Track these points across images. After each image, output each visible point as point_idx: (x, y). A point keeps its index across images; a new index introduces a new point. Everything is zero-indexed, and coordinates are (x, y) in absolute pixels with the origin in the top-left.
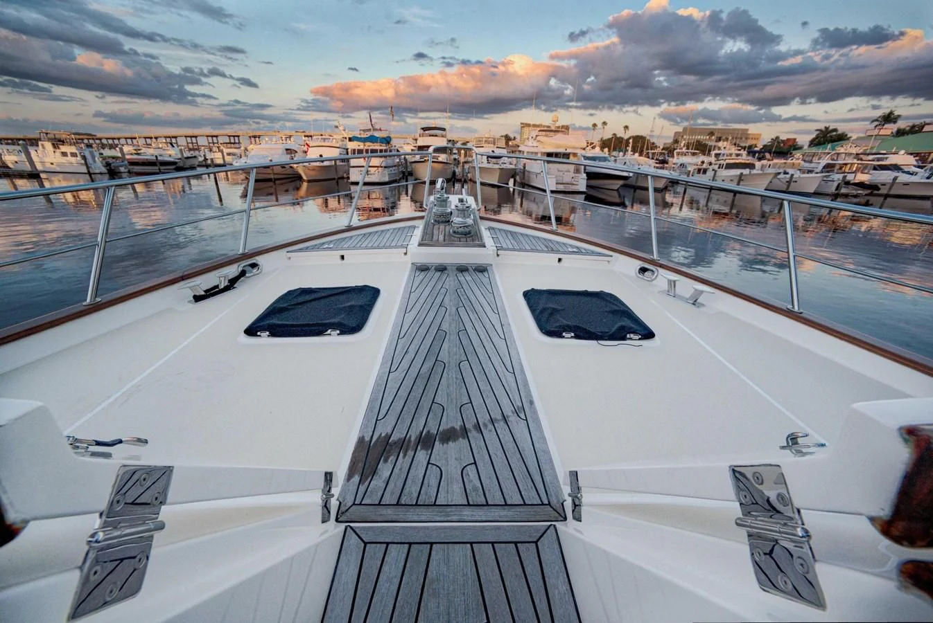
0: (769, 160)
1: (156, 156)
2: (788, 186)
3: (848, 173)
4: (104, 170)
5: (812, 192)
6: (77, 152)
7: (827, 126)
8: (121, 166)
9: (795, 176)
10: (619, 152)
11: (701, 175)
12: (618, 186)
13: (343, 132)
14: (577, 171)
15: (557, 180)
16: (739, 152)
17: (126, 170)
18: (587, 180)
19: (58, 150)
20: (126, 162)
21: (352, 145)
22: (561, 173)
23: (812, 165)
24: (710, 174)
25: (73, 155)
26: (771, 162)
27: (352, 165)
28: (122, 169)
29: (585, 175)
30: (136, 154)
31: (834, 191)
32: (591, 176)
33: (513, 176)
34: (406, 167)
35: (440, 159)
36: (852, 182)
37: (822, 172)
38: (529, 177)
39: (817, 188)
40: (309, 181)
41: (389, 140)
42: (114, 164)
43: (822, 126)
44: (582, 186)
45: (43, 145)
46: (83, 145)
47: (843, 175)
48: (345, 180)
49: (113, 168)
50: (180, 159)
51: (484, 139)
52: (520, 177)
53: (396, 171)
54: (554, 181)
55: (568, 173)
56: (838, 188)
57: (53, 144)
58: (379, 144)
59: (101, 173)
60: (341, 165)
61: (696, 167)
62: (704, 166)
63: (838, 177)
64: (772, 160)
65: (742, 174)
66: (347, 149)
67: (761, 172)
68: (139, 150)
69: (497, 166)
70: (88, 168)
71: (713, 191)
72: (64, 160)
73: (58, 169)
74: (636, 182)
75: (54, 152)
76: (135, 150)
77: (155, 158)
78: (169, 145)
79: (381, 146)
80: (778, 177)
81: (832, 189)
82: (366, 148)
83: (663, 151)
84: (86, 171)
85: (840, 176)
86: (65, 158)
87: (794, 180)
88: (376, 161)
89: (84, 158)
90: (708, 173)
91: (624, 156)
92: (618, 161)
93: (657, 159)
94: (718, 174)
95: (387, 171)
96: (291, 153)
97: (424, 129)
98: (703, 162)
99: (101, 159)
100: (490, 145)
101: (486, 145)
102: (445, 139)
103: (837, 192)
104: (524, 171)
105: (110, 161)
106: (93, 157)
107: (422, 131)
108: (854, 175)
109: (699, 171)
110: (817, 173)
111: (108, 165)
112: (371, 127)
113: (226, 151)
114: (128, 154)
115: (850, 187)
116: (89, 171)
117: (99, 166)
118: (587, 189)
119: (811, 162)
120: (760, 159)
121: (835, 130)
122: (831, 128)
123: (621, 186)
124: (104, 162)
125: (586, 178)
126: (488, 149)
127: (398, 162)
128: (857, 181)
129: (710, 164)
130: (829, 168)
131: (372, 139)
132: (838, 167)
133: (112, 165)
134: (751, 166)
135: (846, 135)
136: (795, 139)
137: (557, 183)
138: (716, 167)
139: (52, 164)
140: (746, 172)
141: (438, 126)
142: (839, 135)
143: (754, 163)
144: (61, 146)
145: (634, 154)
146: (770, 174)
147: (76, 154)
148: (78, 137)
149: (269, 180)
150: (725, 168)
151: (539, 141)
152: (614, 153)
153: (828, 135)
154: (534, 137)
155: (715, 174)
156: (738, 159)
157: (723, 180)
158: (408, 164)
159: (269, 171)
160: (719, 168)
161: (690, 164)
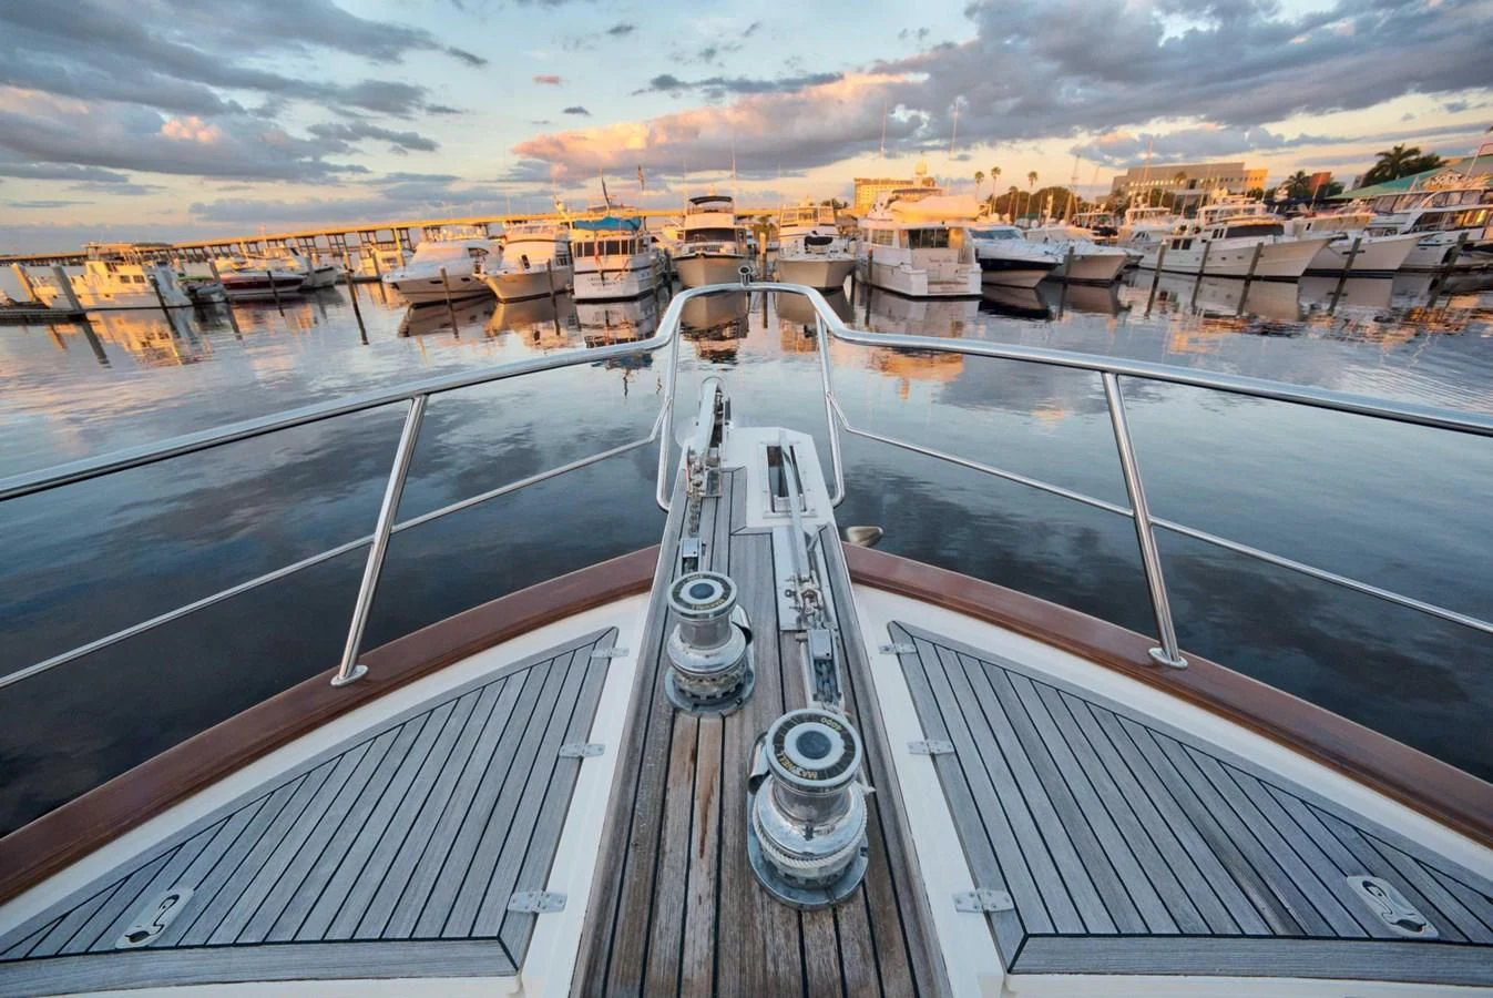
0: (1307, 216)
1: (269, 273)
2: (1350, 261)
3: (1470, 228)
4: (187, 301)
5: (1396, 268)
6: (143, 274)
7: (1400, 146)
8: (214, 293)
9: (1363, 242)
10: (1031, 218)
11: (1180, 250)
12: (1038, 281)
13: (563, 214)
14: (964, 259)
15: (929, 278)
16: (1252, 206)
17: (222, 299)
18: (982, 273)
19: (114, 274)
20: (221, 286)
21: (578, 236)
22: (937, 264)
23: (1393, 219)
24: (1197, 248)
25: (139, 279)
26: (1312, 220)
27: (577, 270)
28: (216, 297)
29: (978, 265)
30: (237, 270)
31: (1439, 264)
32: (989, 265)
33: (852, 272)
34: (668, 266)
35: (723, 252)
36: (1477, 244)
37: (1415, 231)
38: (878, 273)
39: (1406, 260)
40: (508, 301)
41: (636, 223)
42: (202, 289)
43: (1389, 147)
44: (974, 286)
45: (92, 266)
46: (151, 263)
47: (1460, 232)
48: (569, 295)
49: (200, 297)
50: (308, 274)
51: (798, 212)
52: (863, 274)
53: (651, 276)
54: (924, 279)
55: (948, 264)
56: (1448, 256)
57: (107, 265)
58: (620, 232)
59: (182, 307)
60: (559, 271)
61: (1171, 237)
62: (1186, 235)
63: (1448, 238)
64: (1314, 215)
65: (1261, 245)
66: (569, 242)
67: (1295, 239)
68: (243, 263)
69: (822, 259)
70: (161, 298)
71: (1204, 278)
72: (124, 288)
73: (118, 304)
74: (1067, 272)
75: (109, 276)
76: (237, 264)
77: (266, 275)
78: (291, 252)
79: (624, 234)
80: (1331, 245)
81: (1435, 258)
82: (599, 239)
83: (1107, 213)
84: (159, 305)
85: (1455, 236)
86: (127, 285)
87: (1360, 249)
88: (616, 261)
89: (155, 283)
90: (1193, 246)
91: (1040, 226)
92: (1029, 236)
93: (1095, 228)
94: (1213, 247)
95: (636, 277)
96: (478, 255)
97: (696, 201)
98: (1183, 228)
99: (180, 284)
100: (808, 221)
101: (803, 221)
102: (731, 216)
103: (1446, 264)
104: (870, 263)
105: (196, 285)
106: (169, 281)
107: (692, 204)
108: (1481, 230)
109: (1176, 244)
110: (1406, 233)
111: (192, 292)
112: (606, 204)
113: (380, 255)
114: (226, 272)
115: (1473, 253)
116: (163, 304)
117: (177, 296)
118: (982, 290)
119: (1390, 213)
120: (1289, 216)
121: (1415, 151)
122: (1406, 149)
123: (1043, 280)
124: (186, 288)
125: (980, 270)
126: (807, 228)
127: (654, 261)
128: (1488, 242)
129: (1198, 230)
130: (1428, 222)
131: (608, 223)
132: (1447, 218)
133: (199, 291)
134: (1276, 230)
135: (1437, 159)
136: (1329, 174)
137: (930, 283)
138: (1209, 236)
139: (107, 296)
140: (1268, 240)
141: (719, 195)
142: (1424, 159)
143: (1282, 223)
144: (118, 267)
145: (1057, 222)
146: (1314, 242)
147: (142, 277)
148: (144, 249)
149: (443, 302)
150: (1227, 237)
151: (894, 210)
152: (1024, 222)
153: (1401, 162)
154: (885, 203)
155: (1208, 248)
156: (1251, 219)
157: (1224, 259)
158: (672, 262)
159: (440, 287)
160: (1215, 236)
161: (1155, 232)
